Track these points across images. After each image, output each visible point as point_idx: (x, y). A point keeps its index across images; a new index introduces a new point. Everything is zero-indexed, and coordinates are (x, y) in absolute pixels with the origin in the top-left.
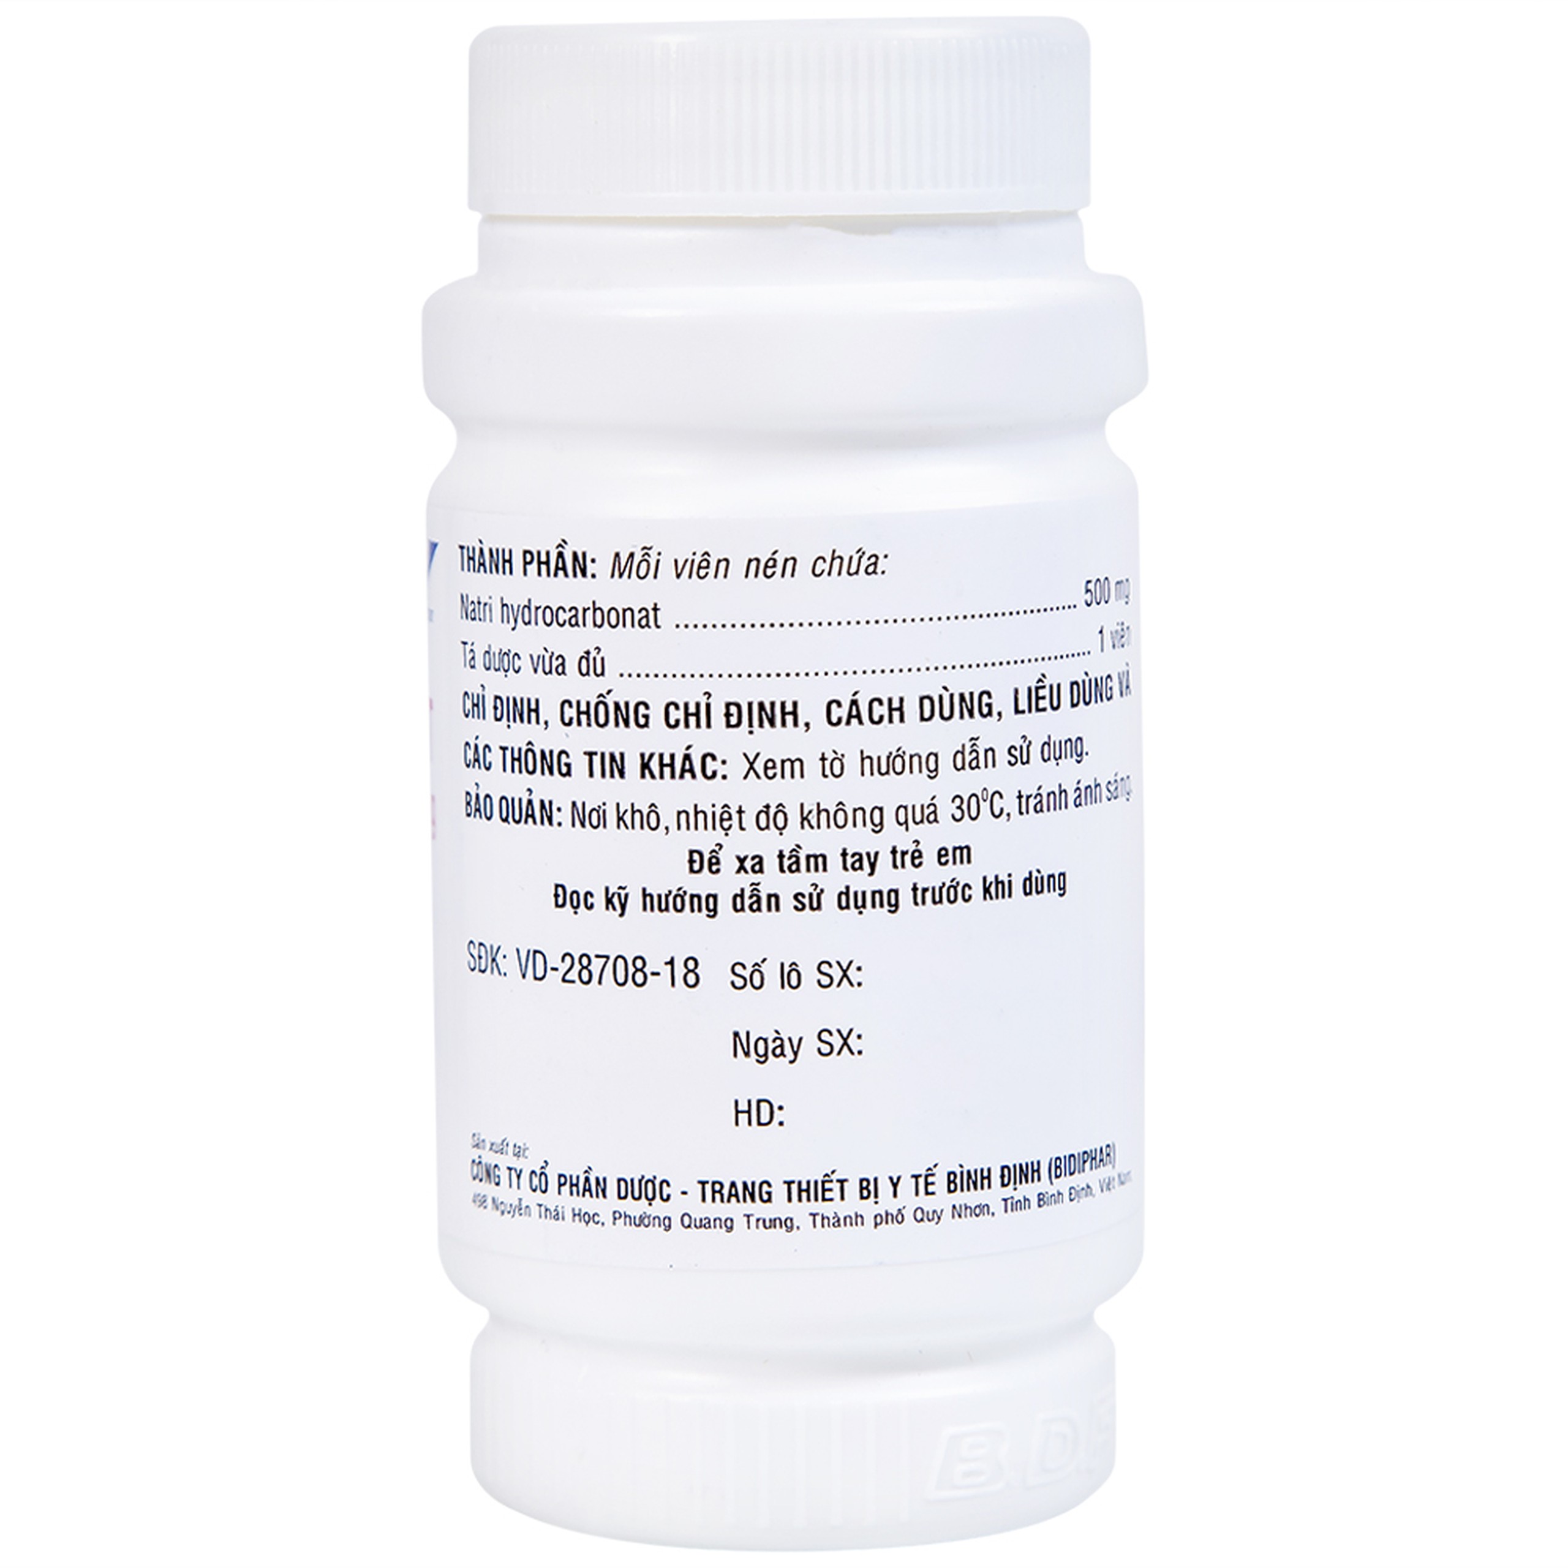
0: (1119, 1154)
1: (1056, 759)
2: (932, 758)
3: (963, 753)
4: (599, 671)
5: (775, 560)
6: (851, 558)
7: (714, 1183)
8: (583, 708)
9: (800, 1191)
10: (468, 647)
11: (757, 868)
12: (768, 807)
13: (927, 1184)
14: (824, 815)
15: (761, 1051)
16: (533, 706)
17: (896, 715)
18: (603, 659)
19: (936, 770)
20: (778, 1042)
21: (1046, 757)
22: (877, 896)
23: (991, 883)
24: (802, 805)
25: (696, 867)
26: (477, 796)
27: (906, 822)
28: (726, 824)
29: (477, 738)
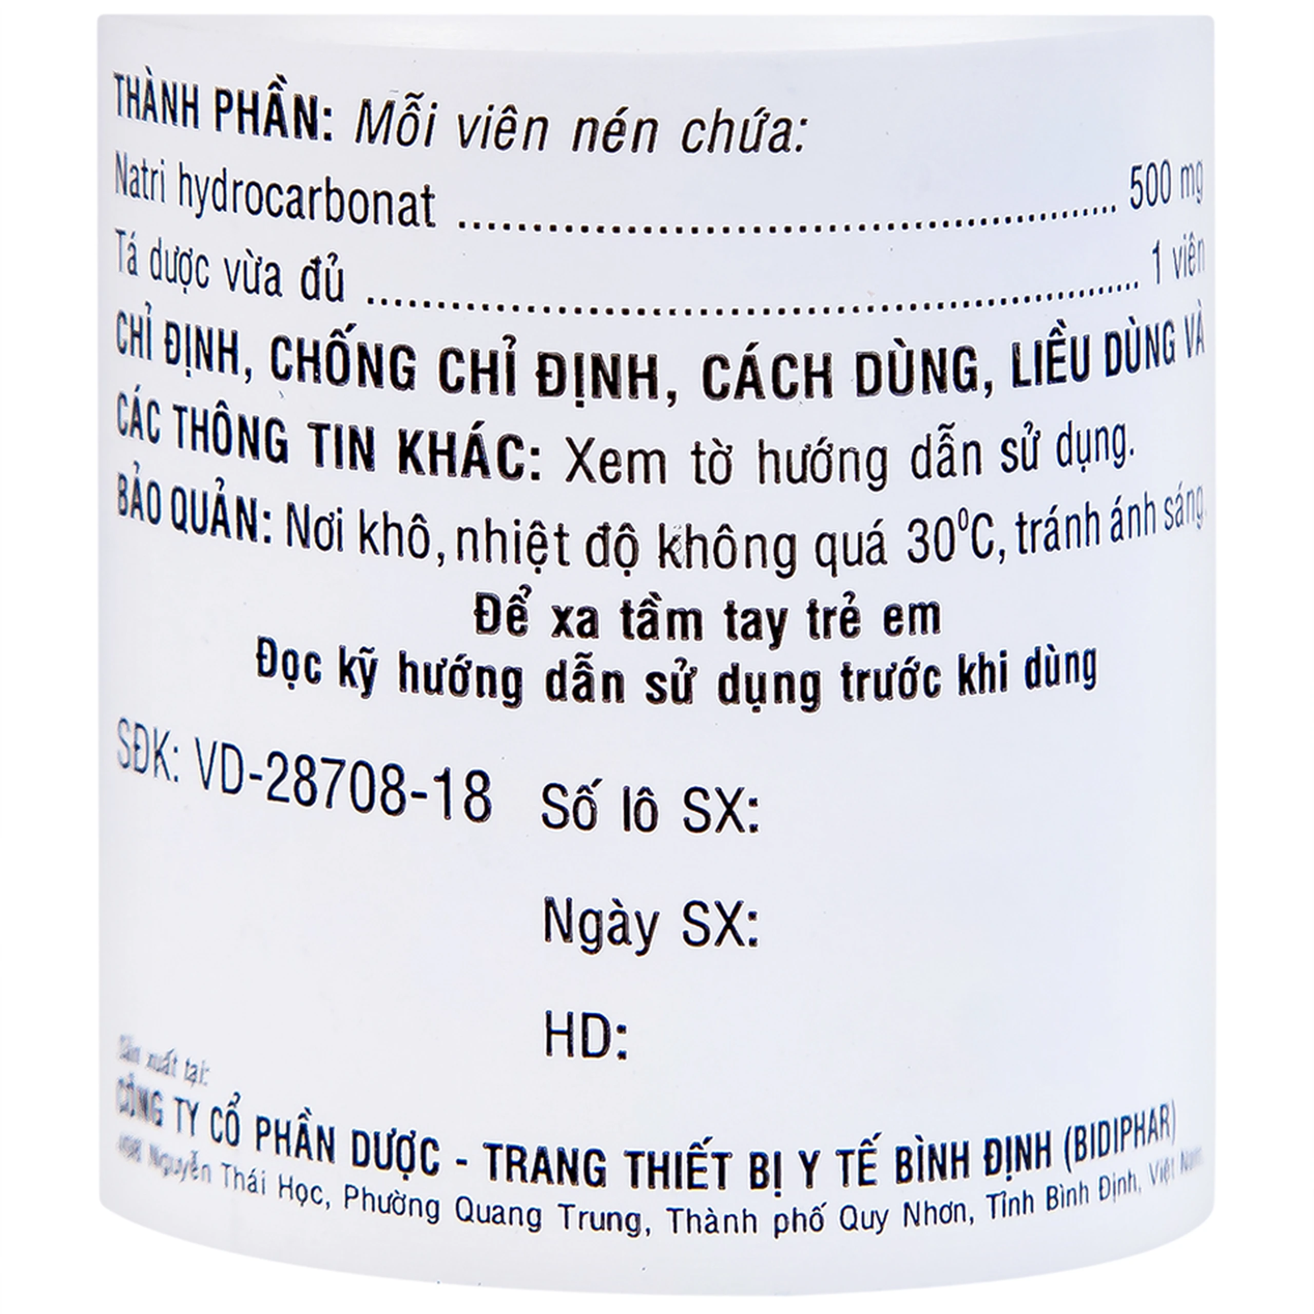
0: (1182, 1121)
1: (1081, 462)
2: (877, 456)
3: (927, 449)
4: (334, 293)
5: (622, 124)
6: (746, 123)
7: (510, 1149)
8: (308, 352)
9: (652, 1169)
10: (127, 240)
11: (587, 628)
12: (606, 528)
13: (862, 1167)
14: (697, 545)
15: (591, 933)
16: (228, 344)
17: (818, 383)
18: (340, 272)
19: (883, 475)
20: (619, 919)
21: (1065, 459)
22: (784, 682)
23: (972, 667)
24: (662, 528)
25: (488, 622)
26: (137, 484)
27: (833, 562)
28: (537, 554)
29: (137, 389)
